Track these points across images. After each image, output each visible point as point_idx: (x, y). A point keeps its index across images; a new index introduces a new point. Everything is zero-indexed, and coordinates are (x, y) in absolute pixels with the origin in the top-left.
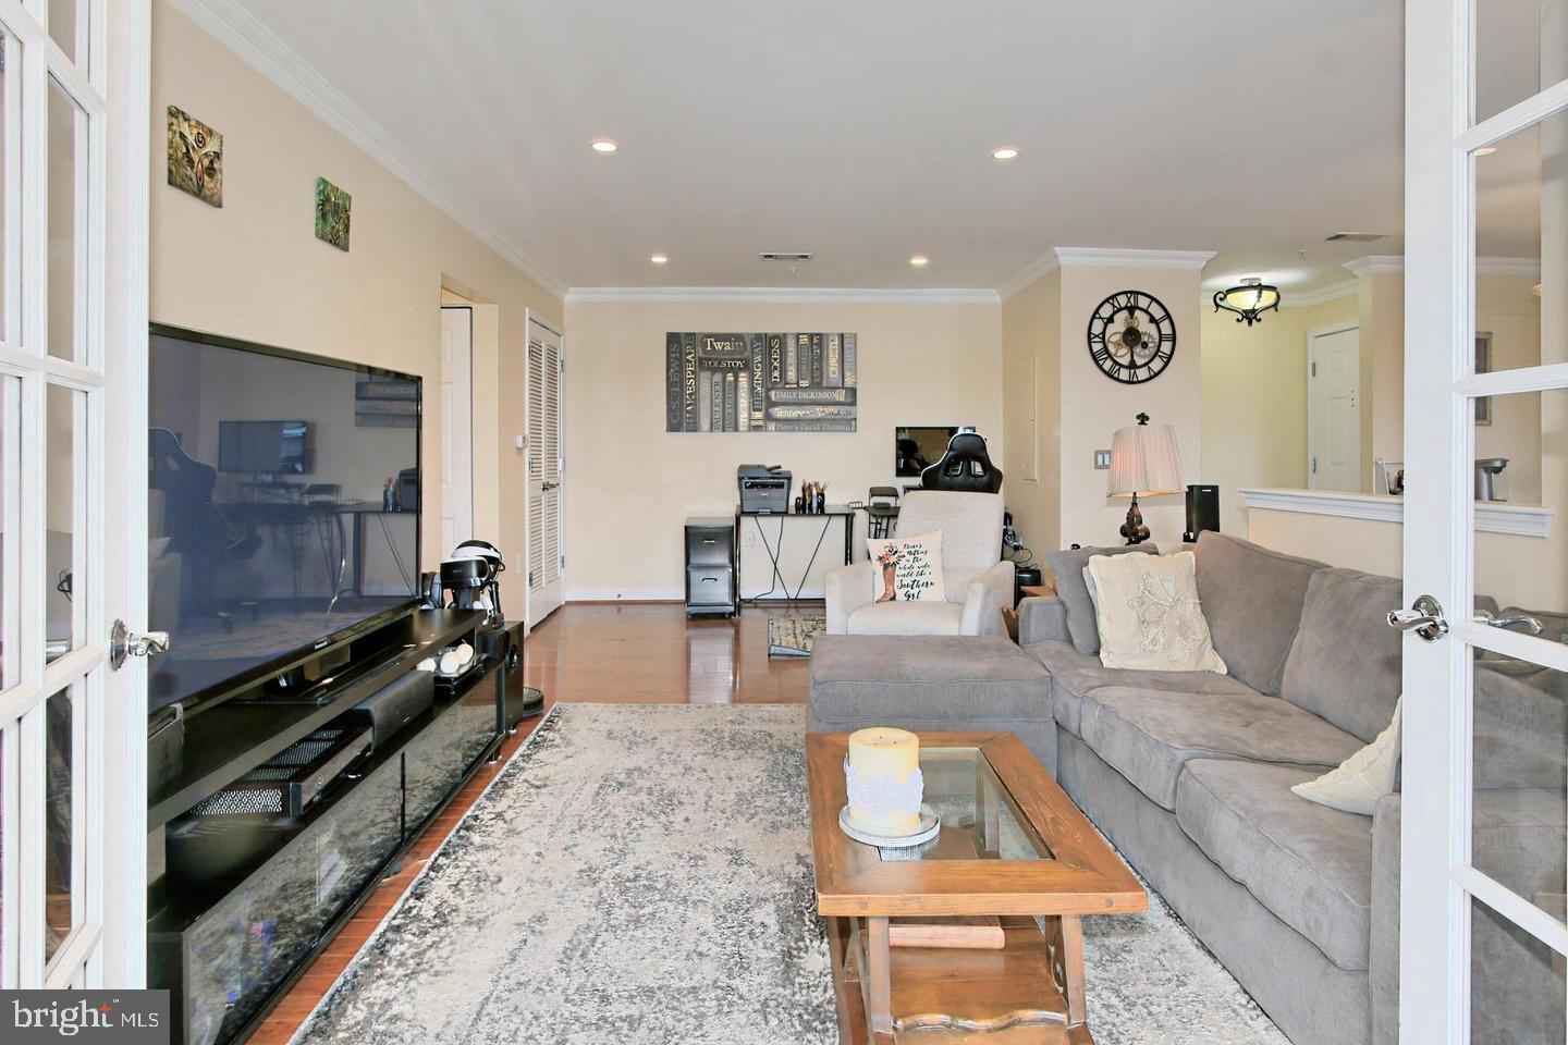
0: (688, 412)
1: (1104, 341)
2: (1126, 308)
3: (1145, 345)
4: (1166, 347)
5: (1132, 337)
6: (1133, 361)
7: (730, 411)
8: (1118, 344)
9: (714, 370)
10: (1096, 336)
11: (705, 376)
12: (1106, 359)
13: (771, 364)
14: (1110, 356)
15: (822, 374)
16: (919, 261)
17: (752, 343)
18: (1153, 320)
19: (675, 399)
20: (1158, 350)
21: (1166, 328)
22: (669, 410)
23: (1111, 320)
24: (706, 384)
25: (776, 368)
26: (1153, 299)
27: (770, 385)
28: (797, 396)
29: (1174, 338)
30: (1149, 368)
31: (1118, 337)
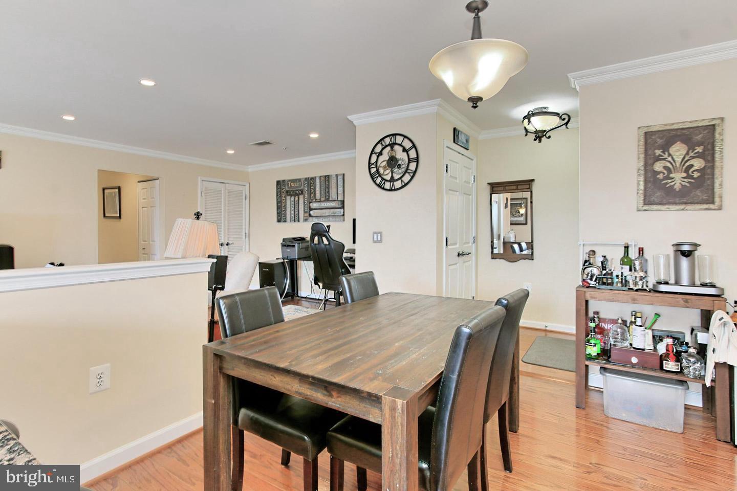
0: (283, 214)
1: (376, 167)
2: (389, 145)
3: (399, 166)
4: (413, 166)
5: (393, 162)
6: (392, 177)
7: (296, 213)
8: (384, 168)
9: (291, 195)
10: (373, 164)
11: (288, 198)
12: (377, 177)
13: (311, 191)
14: (380, 176)
15: (329, 194)
16: (314, 135)
17: (304, 182)
18: (404, 150)
19: (279, 209)
20: (407, 169)
21: (413, 154)
22: (278, 213)
23: (380, 154)
24: (289, 201)
26: (405, 137)
27: (310, 201)
28: (321, 205)
29: (417, 160)
30: (402, 181)
31: (385, 163)
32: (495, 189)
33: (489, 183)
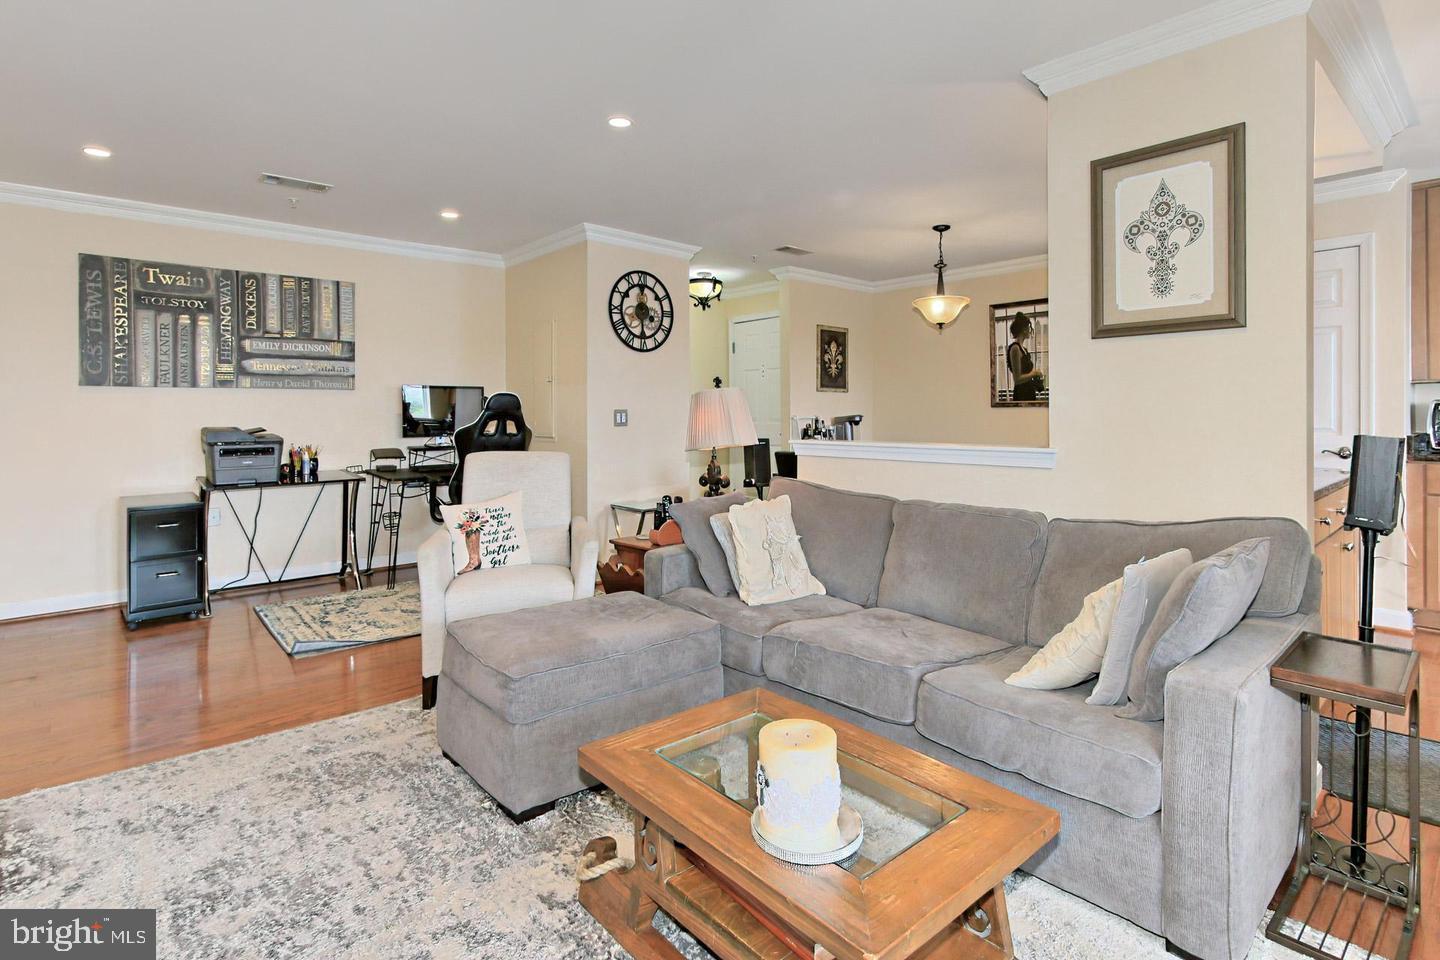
0: (117, 360)
1: (621, 313)
2: (638, 285)
3: (652, 319)
4: (666, 322)
5: (642, 311)
6: (643, 332)
7: (184, 361)
8: (631, 316)
9: (159, 310)
10: (616, 308)
11: (144, 315)
12: (623, 329)
13: (245, 308)
14: (626, 327)
15: (312, 324)
16: (450, 215)
17: (218, 281)
18: (657, 298)
19: (94, 343)
20: (661, 325)
21: (666, 306)
23: (626, 294)
24: (146, 326)
25: (251, 313)
26: (657, 280)
27: (243, 333)
28: (281, 347)
29: (672, 314)
30: (654, 339)
31: (632, 310)
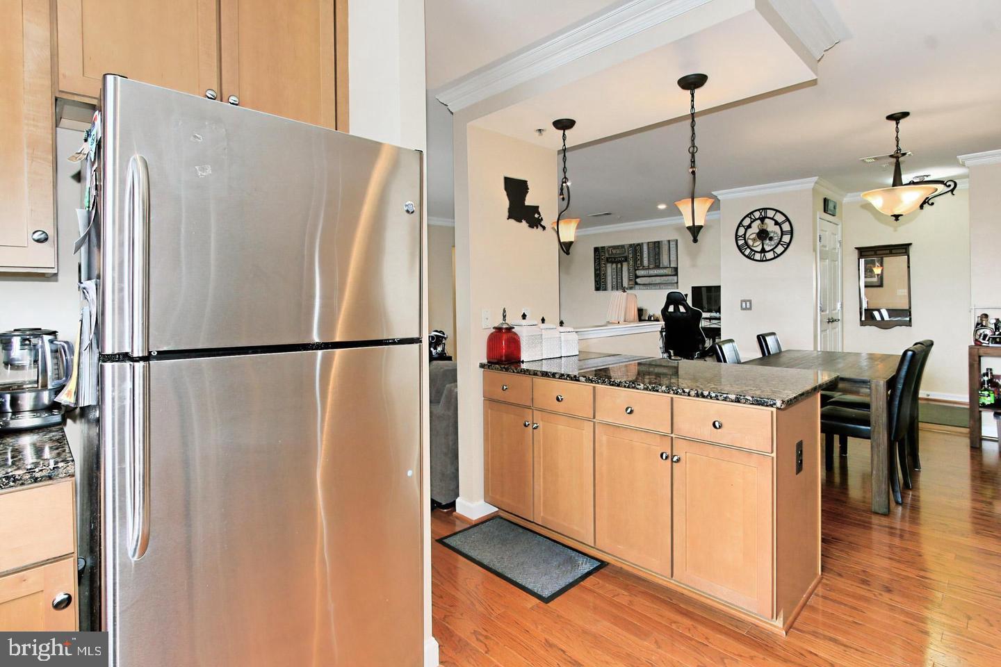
0: (603, 282)
1: (745, 239)
2: (759, 218)
3: (771, 239)
4: (786, 238)
5: (763, 235)
6: (763, 248)
7: (620, 281)
8: (754, 240)
9: (612, 263)
10: (741, 236)
11: (609, 265)
12: (746, 249)
13: (636, 258)
14: (749, 247)
15: (660, 261)
16: (662, 207)
17: (628, 249)
18: (776, 223)
19: (598, 277)
20: (780, 241)
21: (786, 227)
22: (596, 281)
23: (749, 226)
24: (610, 269)
25: (639, 260)
26: (777, 211)
27: (636, 268)
28: (649, 272)
29: (791, 232)
30: (774, 252)
31: (754, 236)
32: (863, 254)
33: (856, 248)
